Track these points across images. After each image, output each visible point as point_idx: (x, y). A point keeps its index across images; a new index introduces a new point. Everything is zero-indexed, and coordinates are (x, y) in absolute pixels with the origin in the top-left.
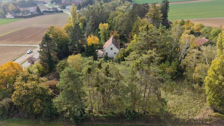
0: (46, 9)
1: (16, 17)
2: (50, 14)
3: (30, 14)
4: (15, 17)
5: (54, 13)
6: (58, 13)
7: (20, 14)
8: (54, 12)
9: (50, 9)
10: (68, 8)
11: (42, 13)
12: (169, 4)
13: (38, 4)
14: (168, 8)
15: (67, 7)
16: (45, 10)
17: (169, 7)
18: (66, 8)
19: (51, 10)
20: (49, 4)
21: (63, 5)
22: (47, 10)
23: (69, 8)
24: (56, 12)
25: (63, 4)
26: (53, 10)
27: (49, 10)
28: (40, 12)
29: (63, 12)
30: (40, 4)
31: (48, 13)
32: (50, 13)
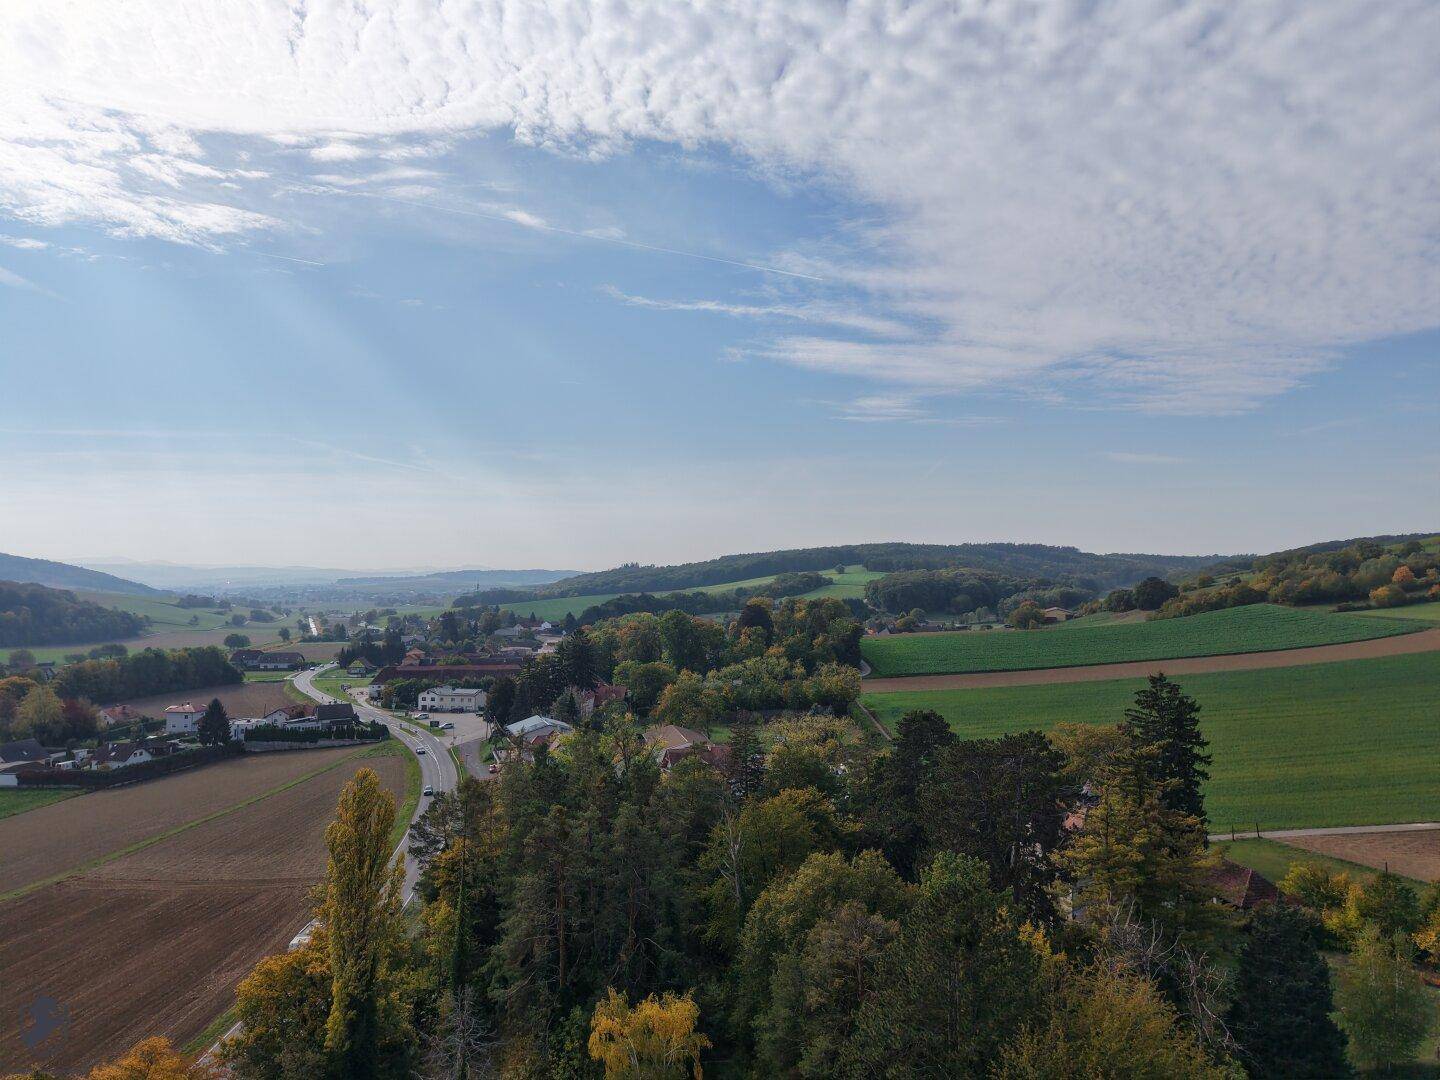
0: (276, 716)
1: (35, 781)
2: (291, 750)
3: (142, 757)
4: (21, 779)
5: (321, 743)
6: (347, 742)
7: (70, 756)
8: (327, 734)
9: (301, 714)
10: (428, 703)
11: (238, 742)
12: (1195, 722)
13: (256, 668)
14: (1197, 750)
15: (425, 699)
16: (263, 722)
17: (1203, 744)
18: (421, 703)
19: (312, 723)
20: (328, 667)
21: (400, 682)
22: (281, 720)
23: (437, 704)
24: (340, 735)
25: (407, 674)
26: (321, 718)
27: (294, 724)
28: (226, 737)
29: (389, 738)
30: (266, 669)
31: (278, 744)
32: (296, 745)
